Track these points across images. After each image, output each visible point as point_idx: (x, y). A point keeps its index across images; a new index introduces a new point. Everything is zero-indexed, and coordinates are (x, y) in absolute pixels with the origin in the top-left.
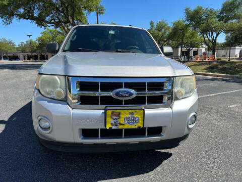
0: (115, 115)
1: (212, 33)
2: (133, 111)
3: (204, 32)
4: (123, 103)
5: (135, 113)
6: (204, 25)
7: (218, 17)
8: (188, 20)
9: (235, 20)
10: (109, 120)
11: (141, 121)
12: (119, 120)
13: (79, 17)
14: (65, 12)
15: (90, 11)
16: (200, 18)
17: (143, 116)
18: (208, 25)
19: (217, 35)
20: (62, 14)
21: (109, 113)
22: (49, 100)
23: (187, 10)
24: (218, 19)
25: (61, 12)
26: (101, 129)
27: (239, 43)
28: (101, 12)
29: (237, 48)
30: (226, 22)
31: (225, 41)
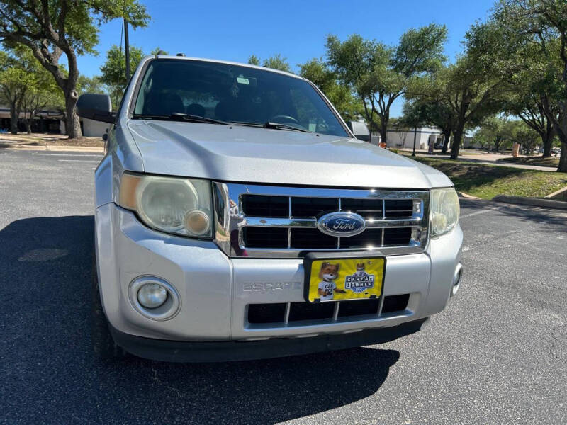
0: (329, 272)
1: (381, 96)
2: (365, 261)
3: (365, 91)
4: (339, 246)
5: (367, 266)
6: (366, 77)
7: (392, 63)
8: (332, 64)
9: (424, 73)
10: (316, 282)
11: (377, 284)
12: (336, 282)
13: (76, 27)
14: (39, 9)
15: (110, 14)
16: (358, 61)
17: (382, 271)
18: (374, 79)
19: (391, 101)
20: (28, 14)
21: (316, 266)
22: (168, 237)
23: (330, 40)
24: (392, 68)
25: (26, 9)
26: (293, 304)
27: (429, 120)
28: (138, 20)
29: (423, 129)
30: (407, 74)
31: (402, 115)
